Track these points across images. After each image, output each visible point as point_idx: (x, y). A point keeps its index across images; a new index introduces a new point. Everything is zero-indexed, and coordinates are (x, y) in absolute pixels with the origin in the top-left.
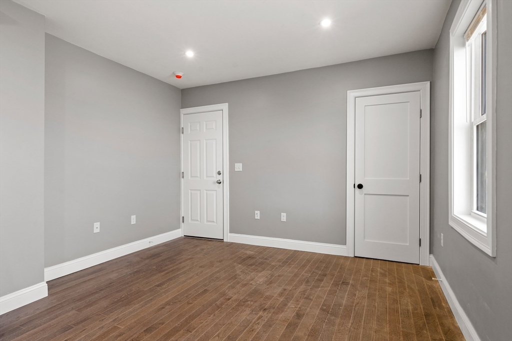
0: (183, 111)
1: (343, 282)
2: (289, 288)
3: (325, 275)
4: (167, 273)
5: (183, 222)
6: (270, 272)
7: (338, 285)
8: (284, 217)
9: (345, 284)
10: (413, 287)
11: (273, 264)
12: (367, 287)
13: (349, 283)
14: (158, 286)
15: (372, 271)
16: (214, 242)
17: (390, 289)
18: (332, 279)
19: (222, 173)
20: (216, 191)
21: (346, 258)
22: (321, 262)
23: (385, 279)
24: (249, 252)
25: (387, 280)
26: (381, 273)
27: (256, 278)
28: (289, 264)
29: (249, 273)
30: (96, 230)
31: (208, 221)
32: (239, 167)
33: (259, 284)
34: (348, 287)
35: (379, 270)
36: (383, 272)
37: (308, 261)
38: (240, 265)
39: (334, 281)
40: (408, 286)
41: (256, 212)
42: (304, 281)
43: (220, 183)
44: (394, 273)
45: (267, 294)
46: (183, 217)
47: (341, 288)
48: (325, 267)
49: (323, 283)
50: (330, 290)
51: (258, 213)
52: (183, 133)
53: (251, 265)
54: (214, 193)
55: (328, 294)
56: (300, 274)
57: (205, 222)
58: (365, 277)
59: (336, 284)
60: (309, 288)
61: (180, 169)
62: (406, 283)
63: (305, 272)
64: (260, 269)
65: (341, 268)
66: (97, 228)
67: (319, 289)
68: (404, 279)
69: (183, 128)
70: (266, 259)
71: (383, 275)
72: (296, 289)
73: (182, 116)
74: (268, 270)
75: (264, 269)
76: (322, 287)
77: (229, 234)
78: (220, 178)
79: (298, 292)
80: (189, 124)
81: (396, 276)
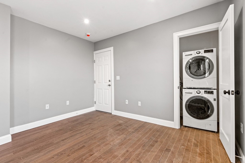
0: (95, 52)
1: (167, 149)
2: (131, 150)
3: (157, 142)
4: (74, 132)
5: (95, 104)
6: (125, 136)
7: (162, 151)
8: (140, 104)
9: (168, 151)
10: (217, 159)
11: (130, 130)
12: (182, 155)
13: (170, 150)
14: (62, 140)
15: (188, 141)
16: (107, 114)
17: (200, 159)
18: (160, 145)
19: (111, 81)
20: (108, 89)
21: (174, 129)
22: (157, 131)
23: (197, 149)
24: (121, 122)
25: (198, 150)
26: (194, 144)
27: (116, 140)
28: (139, 131)
29: (114, 135)
30: (47, 108)
31: (105, 104)
32: (118, 78)
33: (115, 145)
34: (169, 153)
35: (193, 140)
36: (196, 142)
37: (150, 130)
38: (111, 130)
39: (161, 148)
40: (214, 157)
41: (126, 100)
42: (142, 145)
43: (110, 86)
44: (204, 144)
45: (116, 154)
46: (95, 102)
47: (164, 154)
48: (158, 135)
49: (153, 148)
50: (156, 155)
51: (127, 101)
52: (95, 62)
53: (117, 130)
54: (108, 90)
55: (153, 159)
56: (142, 139)
57: (104, 104)
58: (182, 146)
59: (161, 150)
60: (143, 151)
61: (94, 79)
62: (212, 154)
63: (145, 138)
64: (121, 133)
65: (168, 137)
66: (47, 107)
67: (150, 153)
68: (211, 151)
69: (95, 60)
70: (127, 127)
71: (196, 145)
72: (134, 151)
73: (94, 55)
74: (124, 134)
75: (123, 134)
76: (152, 151)
77: (114, 111)
78: (110, 83)
79: (135, 154)
80: (97, 58)
81: (205, 147)
